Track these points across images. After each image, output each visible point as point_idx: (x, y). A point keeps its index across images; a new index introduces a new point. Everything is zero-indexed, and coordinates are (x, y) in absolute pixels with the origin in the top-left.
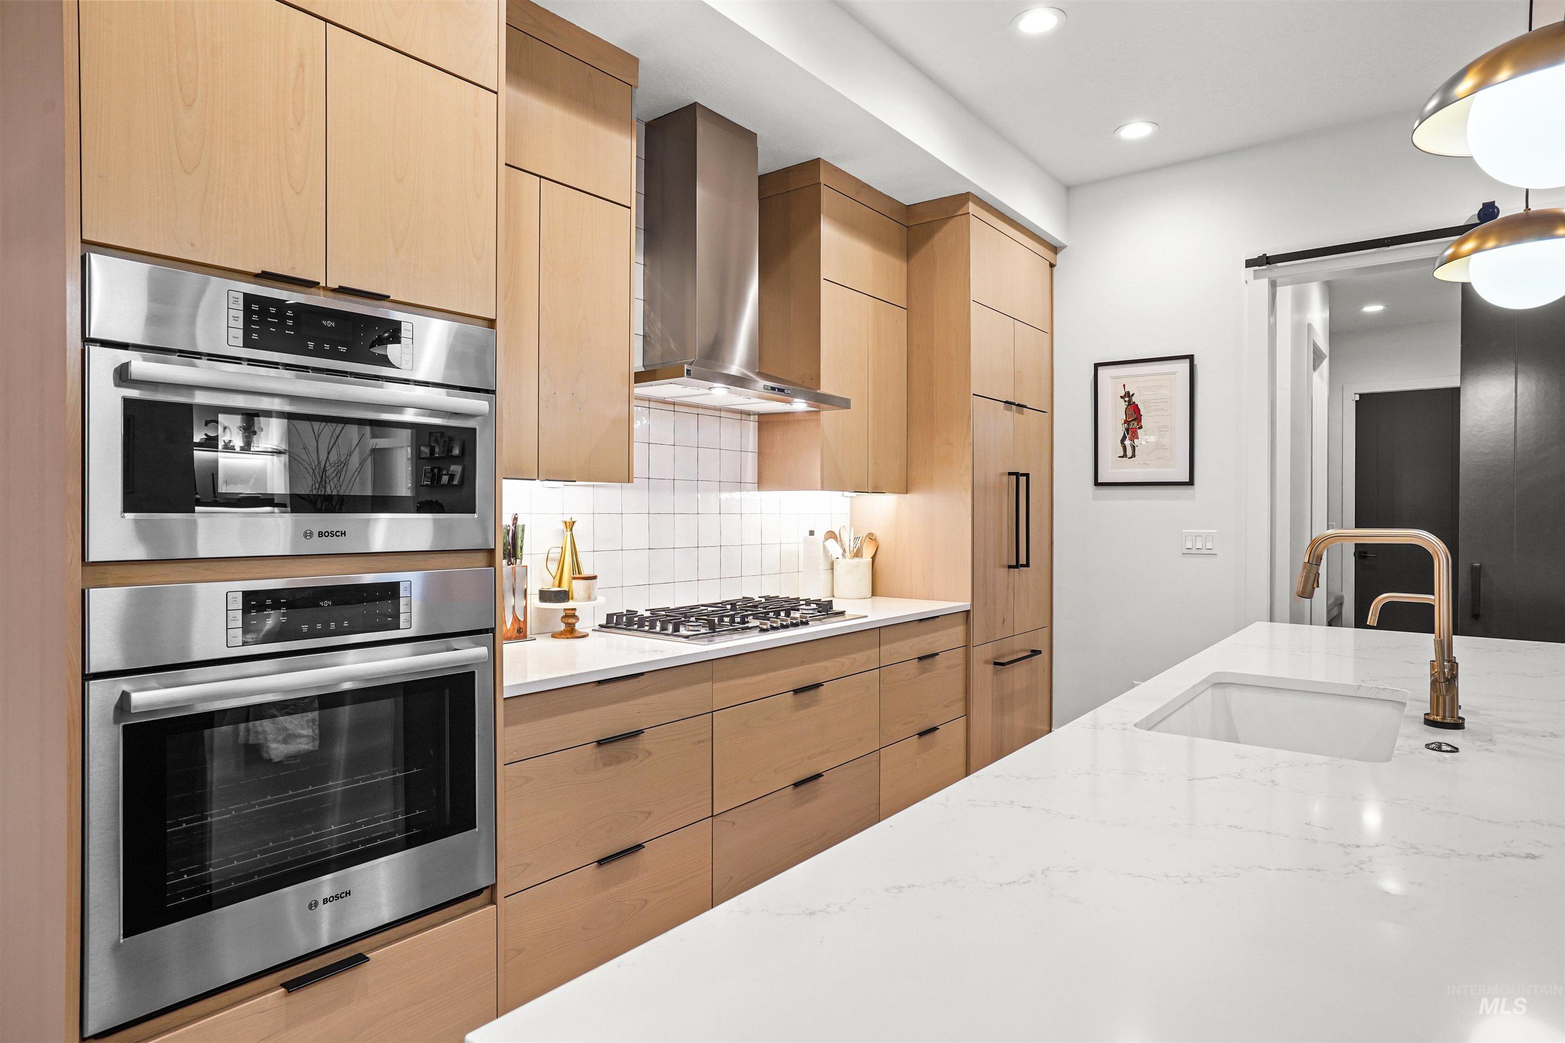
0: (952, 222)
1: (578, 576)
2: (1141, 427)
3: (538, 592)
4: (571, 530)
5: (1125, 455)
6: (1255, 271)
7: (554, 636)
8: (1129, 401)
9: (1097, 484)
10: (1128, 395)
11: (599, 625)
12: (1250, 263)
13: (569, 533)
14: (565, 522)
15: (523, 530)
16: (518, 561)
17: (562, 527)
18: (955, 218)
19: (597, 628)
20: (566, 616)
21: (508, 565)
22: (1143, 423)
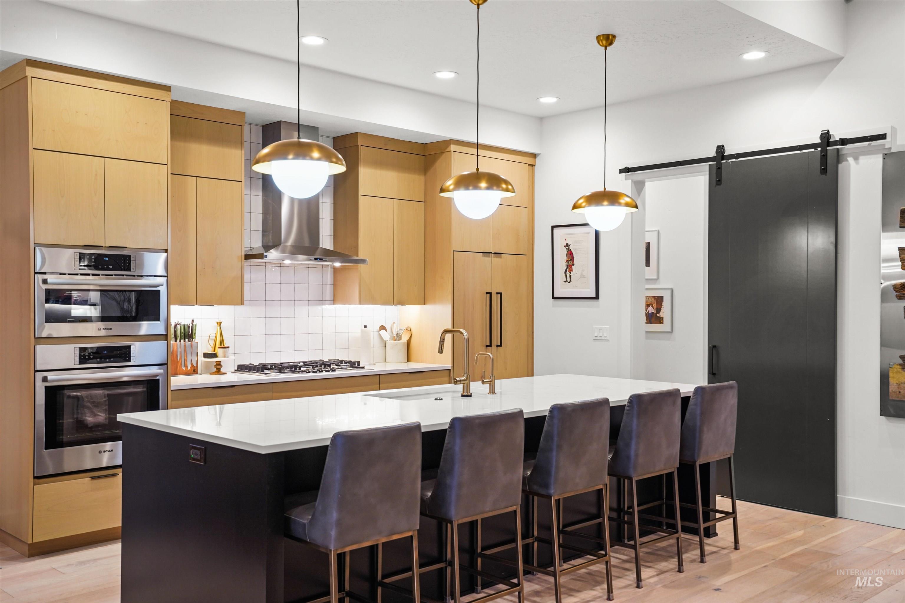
0: (444, 155)
1: (223, 346)
2: (574, 265)
3: (203, 354)
4: (220, 326)
5: (566, 281)
6: (625, 175)
7: (211, 374)
8: (568, 249)
9: (554, 297)
10: (567, 245)
11: (235, 370)
12: (621, 171)
13: (219, 327)
14: (217, 323)
15: (196, 326)
16: (193, 339)
17: (216, 324)
18: (446, 153)
19: (234, 371)
20: (217, 365)
21: (189, 341)
22: (575, 262)
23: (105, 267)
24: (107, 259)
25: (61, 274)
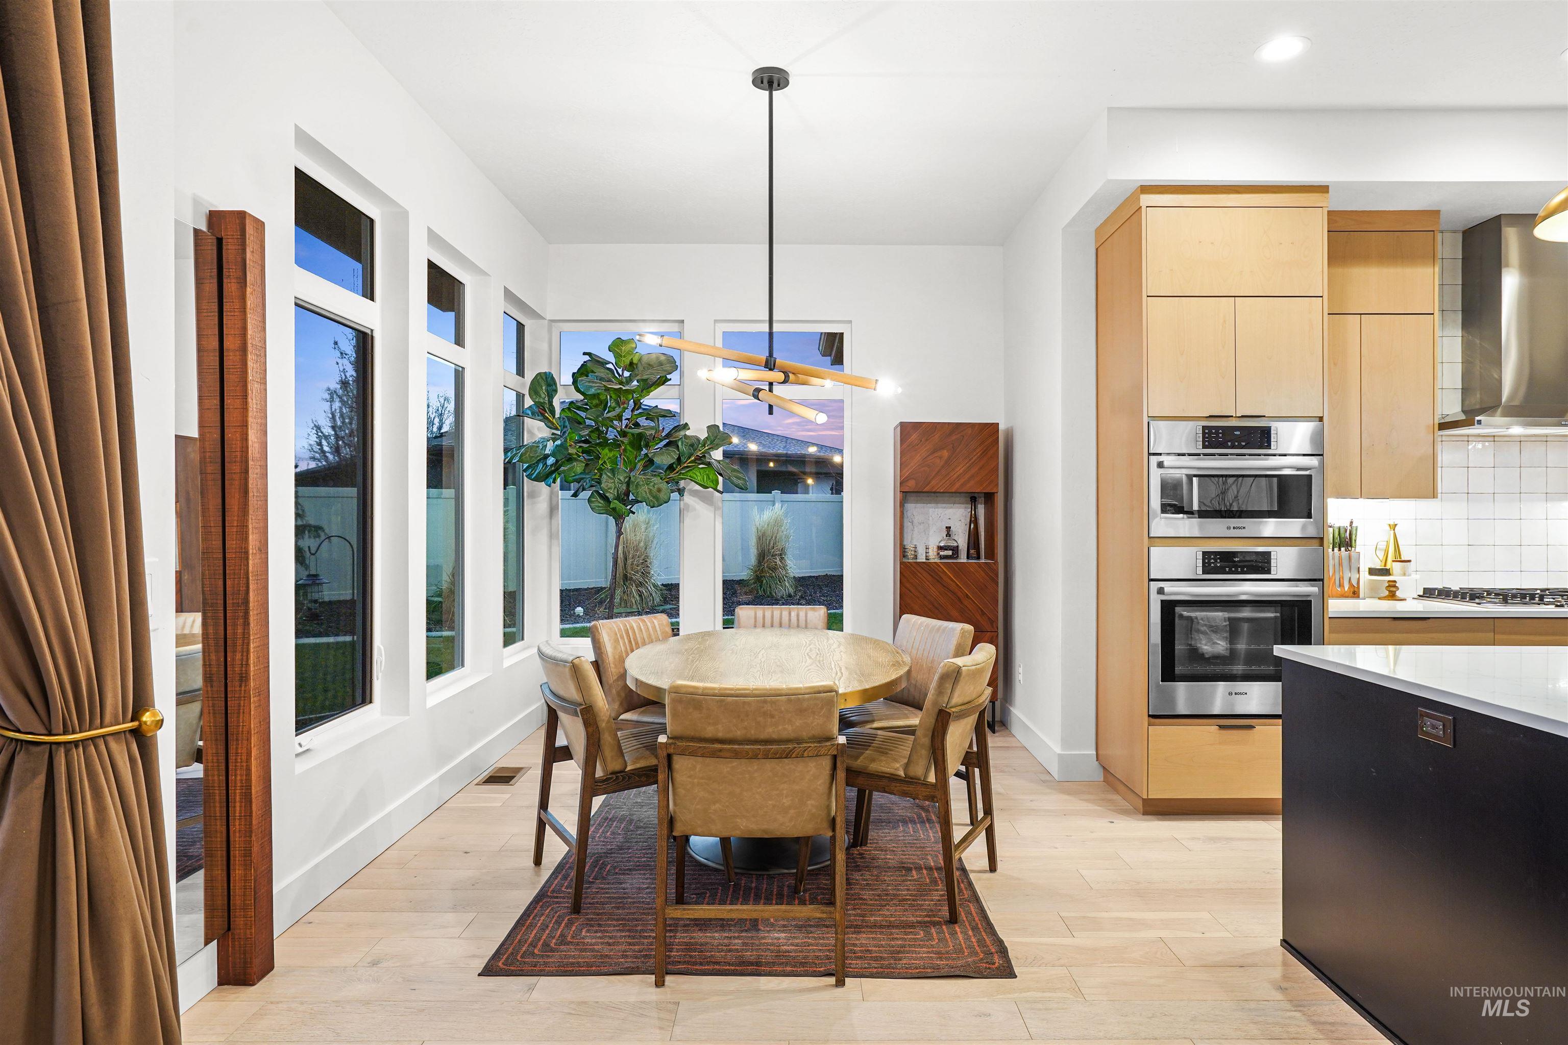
1: (1399, 559)
3: (1367, 570)
4: (1394, 530)
7: (1379, 599)
11: (1419, 595)
13: (1392, 532)
14: (1390, 525)
15: (1356, 529)
16: (1353, 549)
17: (1388, 528)
19: (1416, 596)
20: (1389, 586)
21: (1346, 551)
23: (1236, 444)
24: (1238, 433)
25: (1179, 455)
